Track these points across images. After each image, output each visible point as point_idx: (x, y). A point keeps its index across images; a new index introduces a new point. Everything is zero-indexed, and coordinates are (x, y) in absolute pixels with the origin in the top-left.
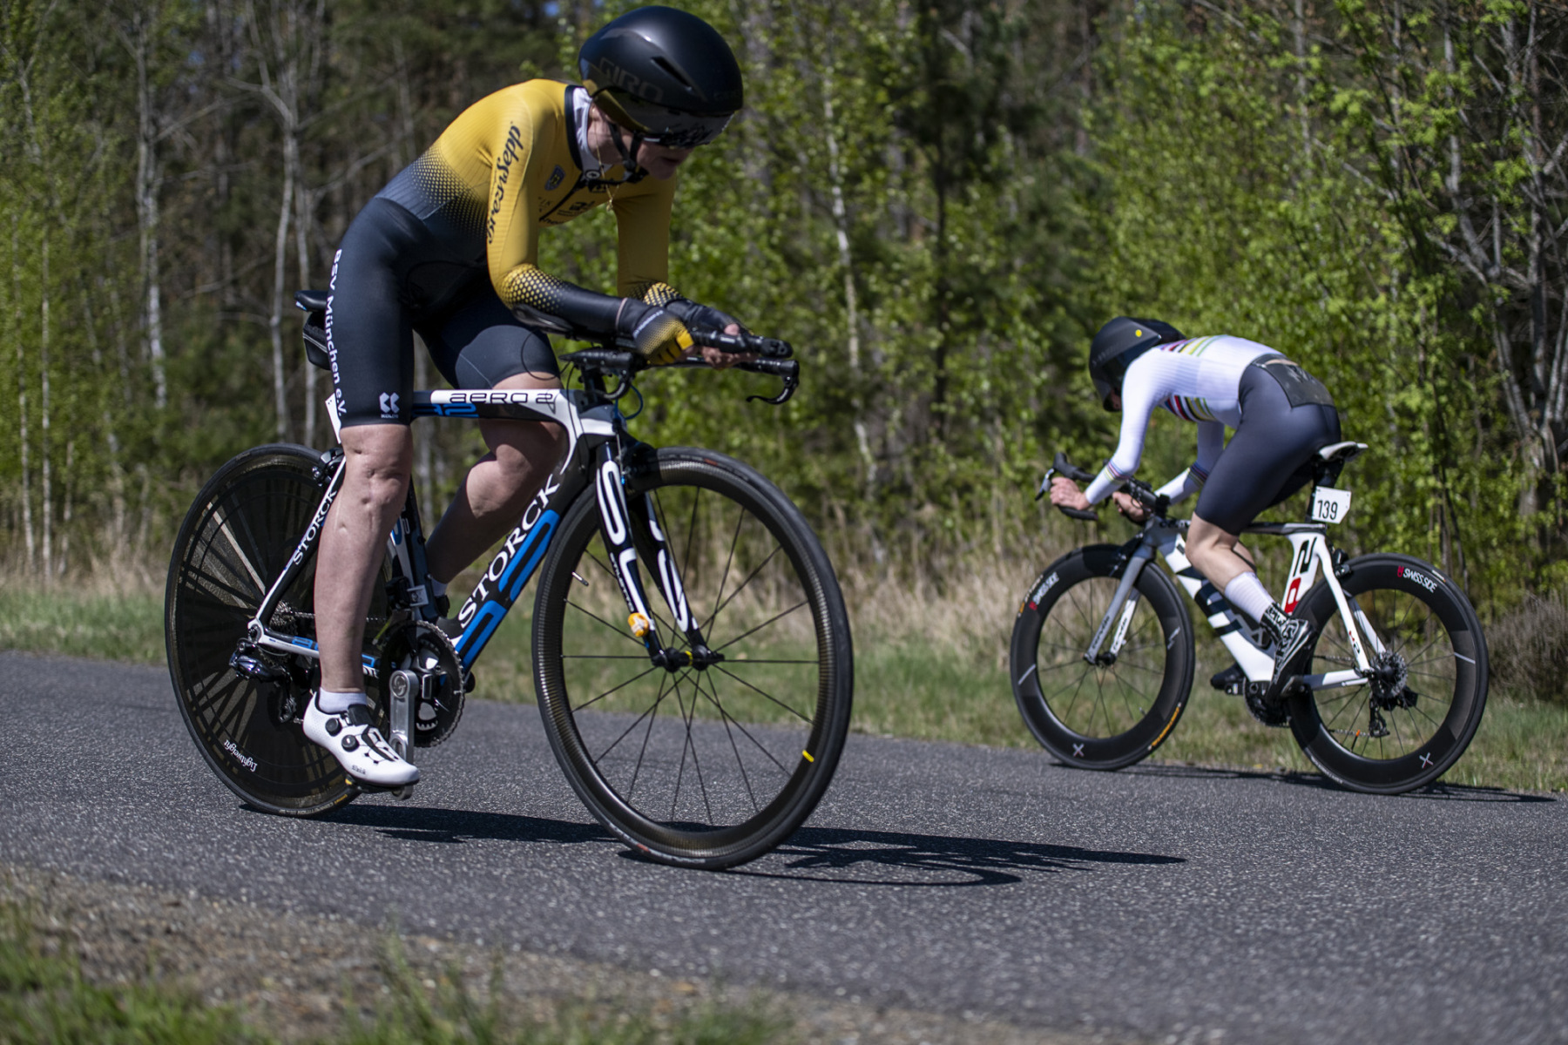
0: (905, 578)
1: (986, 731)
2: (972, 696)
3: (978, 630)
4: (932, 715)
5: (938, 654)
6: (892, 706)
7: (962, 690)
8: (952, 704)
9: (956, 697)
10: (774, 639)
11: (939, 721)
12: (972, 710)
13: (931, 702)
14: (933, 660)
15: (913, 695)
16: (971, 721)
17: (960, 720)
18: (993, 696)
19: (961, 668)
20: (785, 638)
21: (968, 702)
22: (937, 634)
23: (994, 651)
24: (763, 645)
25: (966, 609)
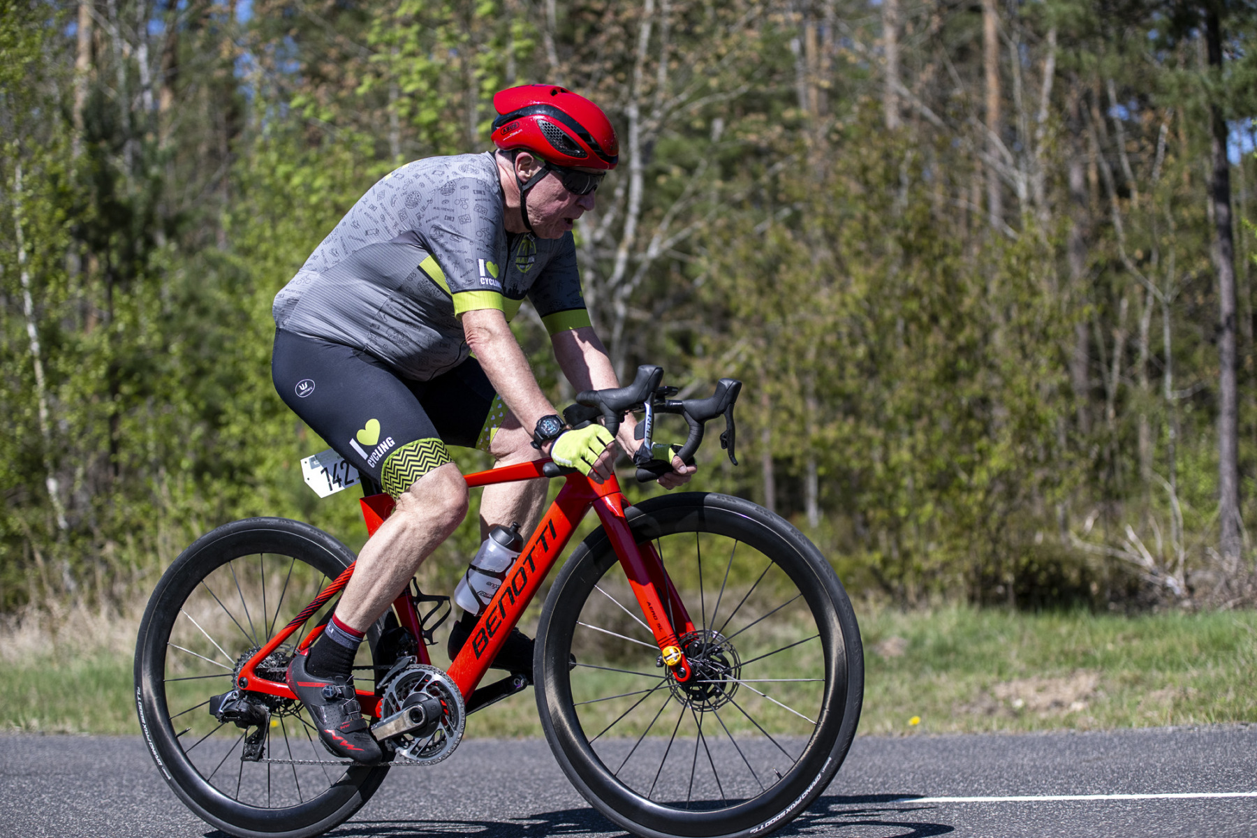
0: (92, 603)
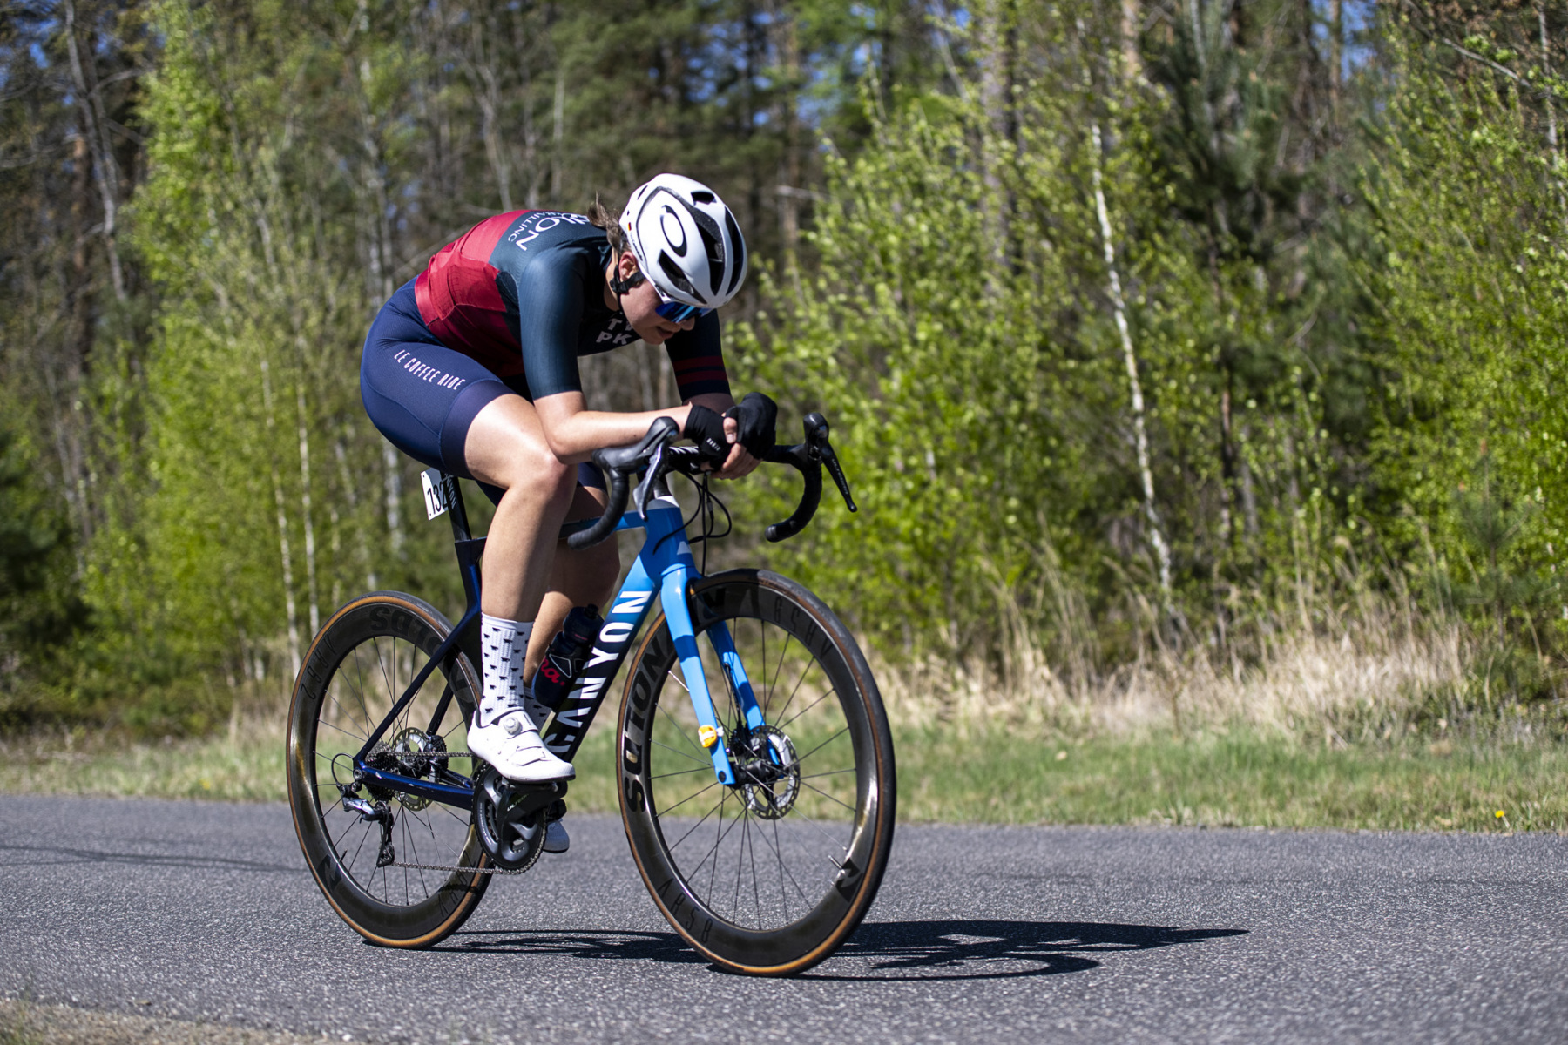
1: (1336, 814)
2: (1312, 777)
3: (1303, 712)
4: (1274, 802)
5: (1263, 739)
6: (1229, 796)
7: (1300, 773)
8: (1292, 788)
9: (1295, 780)
10: (1090, 735)
11: (1281, 807)
12: (1314, 793)
13: (1269, 789)
14: (1260, 744)
15: (1251, 780)
16: (1317, 804)
17: (1305, 805)
18: (1332, 777)
19: (1291, 750)
20: (1101, 732)
21: (1309, 785)
22: (1258, 717)
23: (1322, 729)
24: (1080, 742)
25: (1287, 690)
